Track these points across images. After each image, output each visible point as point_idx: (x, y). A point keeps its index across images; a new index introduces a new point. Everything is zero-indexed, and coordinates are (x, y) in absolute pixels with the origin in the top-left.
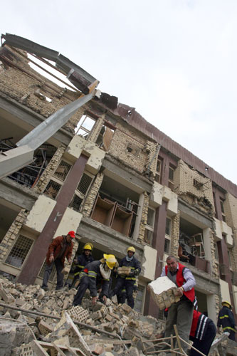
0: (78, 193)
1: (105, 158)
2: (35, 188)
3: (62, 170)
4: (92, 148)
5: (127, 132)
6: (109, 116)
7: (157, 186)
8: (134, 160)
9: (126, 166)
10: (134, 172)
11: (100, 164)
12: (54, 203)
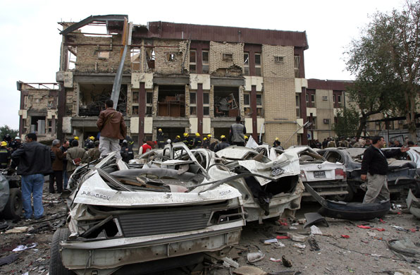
0: (148, 105)
1: (154, 77)
2: (128, 115)
3: (136, 98)
4: (144, 77)
5: (163, 44)
6: (147, 40)
7: (193, 77)
8: (174, 66)
9: (168, 75)
10: (175, 76)
11: (152, 84)
12: (138, 118)
